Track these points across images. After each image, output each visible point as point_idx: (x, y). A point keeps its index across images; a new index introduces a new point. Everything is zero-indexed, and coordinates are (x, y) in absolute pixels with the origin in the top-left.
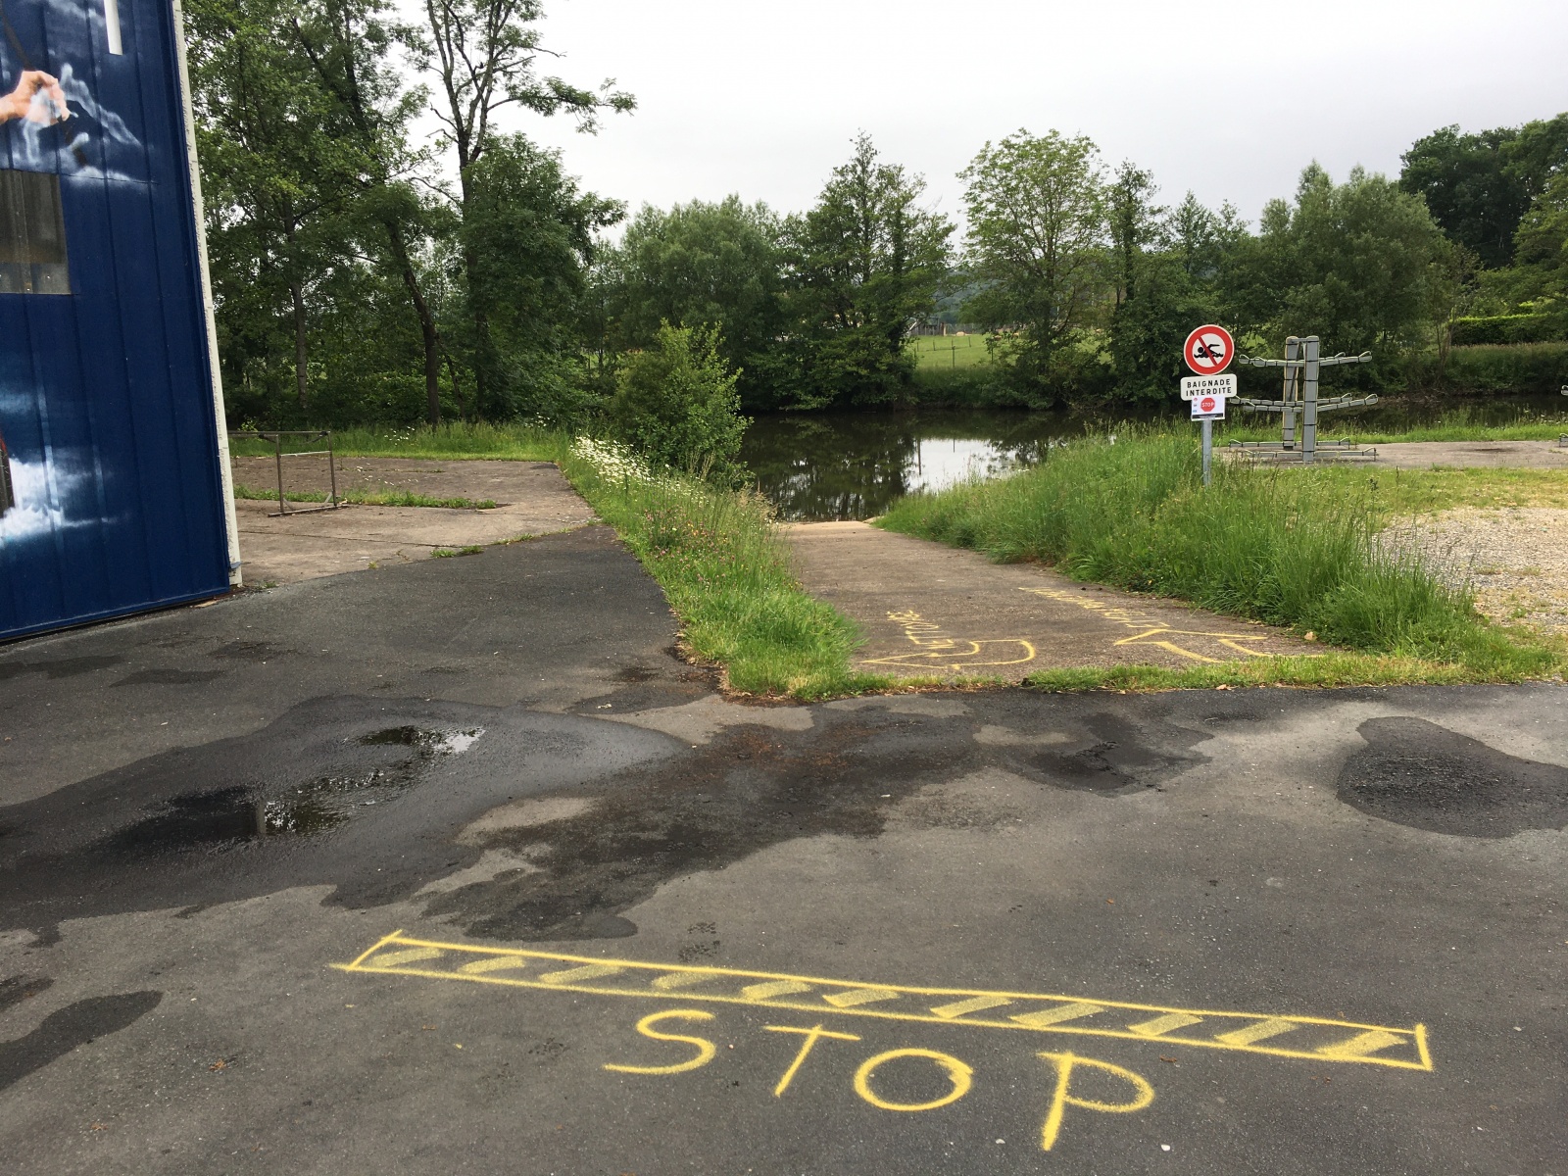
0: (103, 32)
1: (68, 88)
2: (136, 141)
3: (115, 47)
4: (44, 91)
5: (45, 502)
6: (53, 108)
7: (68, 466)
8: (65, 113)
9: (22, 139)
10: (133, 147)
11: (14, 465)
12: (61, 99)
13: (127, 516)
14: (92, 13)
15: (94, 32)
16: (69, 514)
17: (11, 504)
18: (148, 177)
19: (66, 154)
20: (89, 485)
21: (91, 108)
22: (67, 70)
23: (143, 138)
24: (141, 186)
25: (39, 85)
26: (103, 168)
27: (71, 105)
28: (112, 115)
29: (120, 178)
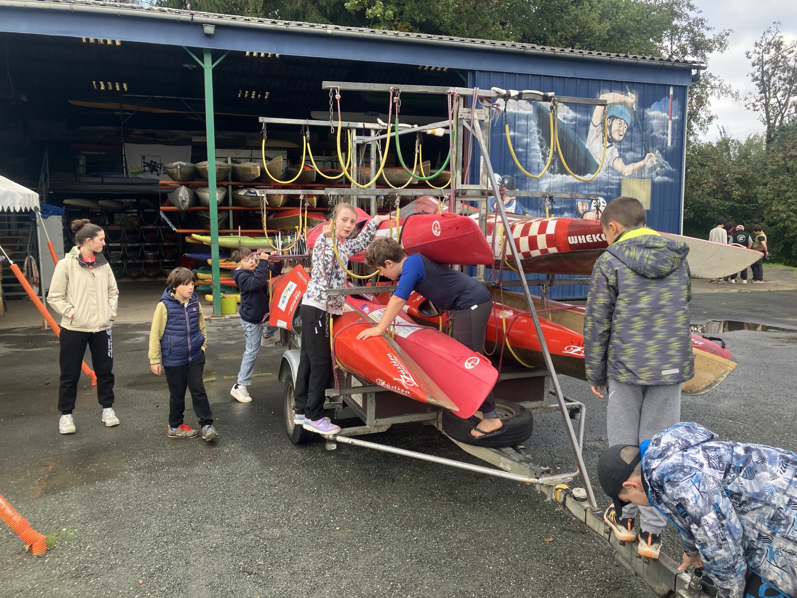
0: (667, 140)
1: (657, 156)
2: (671, 168)
3: (669, 144)
4: (651, 158)
6: (653, 162)
8: (655, 163)
9: (644, 171)
10: (670, 171)
12: (654, 159)
14: (665, 136)
15: (665, 141)
18: (672, 177)
19: (654, 174)
21: (662, 160)
22: (657, 151)
23: (673, 168)
24: (671, 180)
25: (651, 156)
26: (662, 176)
27: (657, 161)
28: (666, 162)
29: (666, 178)
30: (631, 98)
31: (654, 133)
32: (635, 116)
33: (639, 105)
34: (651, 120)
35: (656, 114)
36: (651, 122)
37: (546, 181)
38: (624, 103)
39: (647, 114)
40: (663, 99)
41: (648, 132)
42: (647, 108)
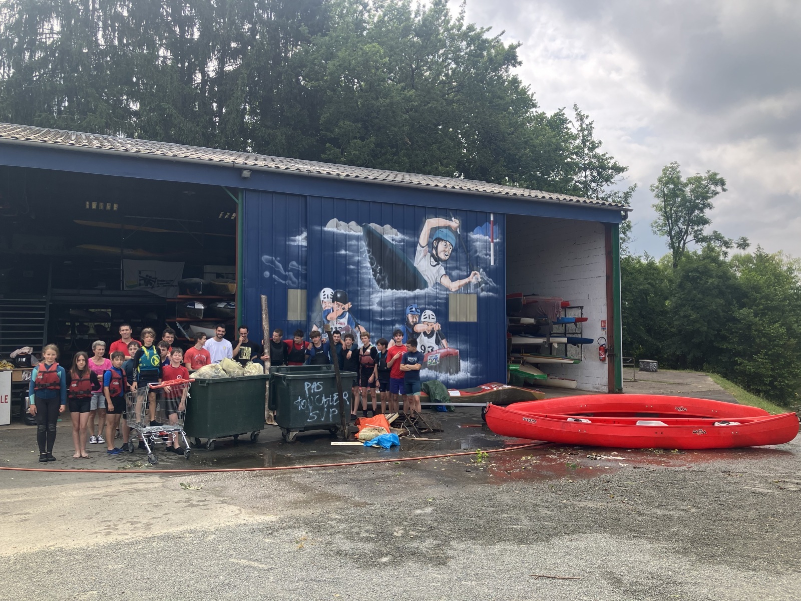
0: (490, 260)
2: (495, 285)
3: (492, 263)
4: (476, 276)
5: (466, 371)
6: (478, 279)
7: (474, 363)
8: (480, 280)
10: (494, 287)
11: (461, 361)
12: (479, 276)
13: (484, 376)
14: (488, 256)
15: (488, 261)
16: (471, 374)
17: (460, 370)
18: (496, 293)
19: (479, 289)
20: (477, 367)
21: (486, 278)
23: (497, 285)
24: (495, 295)
25: (475, 274)
26: (487, 292)
27: (481, 278)
28: (490, 279)
29: (491, 294)
30: (455, 223)
31: (478, 254)
32: (459, 238)
33: (462, 229)
34: (474, 242)
35: (478, 237)
36: (474, 244)
37: (378, 295)
38: (448, 228)
39: (470, 237)
40: (485, 224)
41: (471, 253)
42: (470, 232)
